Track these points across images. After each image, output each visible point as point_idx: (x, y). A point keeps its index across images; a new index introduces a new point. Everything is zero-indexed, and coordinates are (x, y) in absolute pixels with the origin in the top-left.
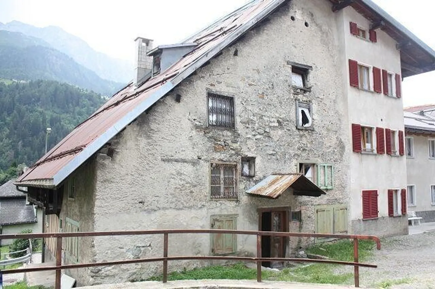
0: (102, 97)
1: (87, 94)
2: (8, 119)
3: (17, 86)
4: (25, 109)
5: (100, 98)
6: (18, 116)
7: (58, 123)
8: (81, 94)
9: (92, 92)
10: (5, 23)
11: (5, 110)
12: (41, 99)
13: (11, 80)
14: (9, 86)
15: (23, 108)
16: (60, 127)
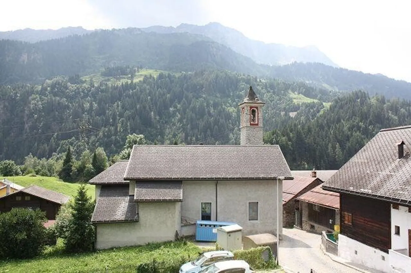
0: (258, 80)
1: (244, 78)
2: (179, 106)
3: (185, 77)
4: (192, 96)
5: (256, 81)
6: (187, 103)
7: (220, 107)
8: (239, 78)
9: (249, 76)
10: (175, 27)
11: (176, 98)
12: (204, 86)
13: (181, 72)
14: (179, 78)
15: (191, 95)
16: (222, 110)
